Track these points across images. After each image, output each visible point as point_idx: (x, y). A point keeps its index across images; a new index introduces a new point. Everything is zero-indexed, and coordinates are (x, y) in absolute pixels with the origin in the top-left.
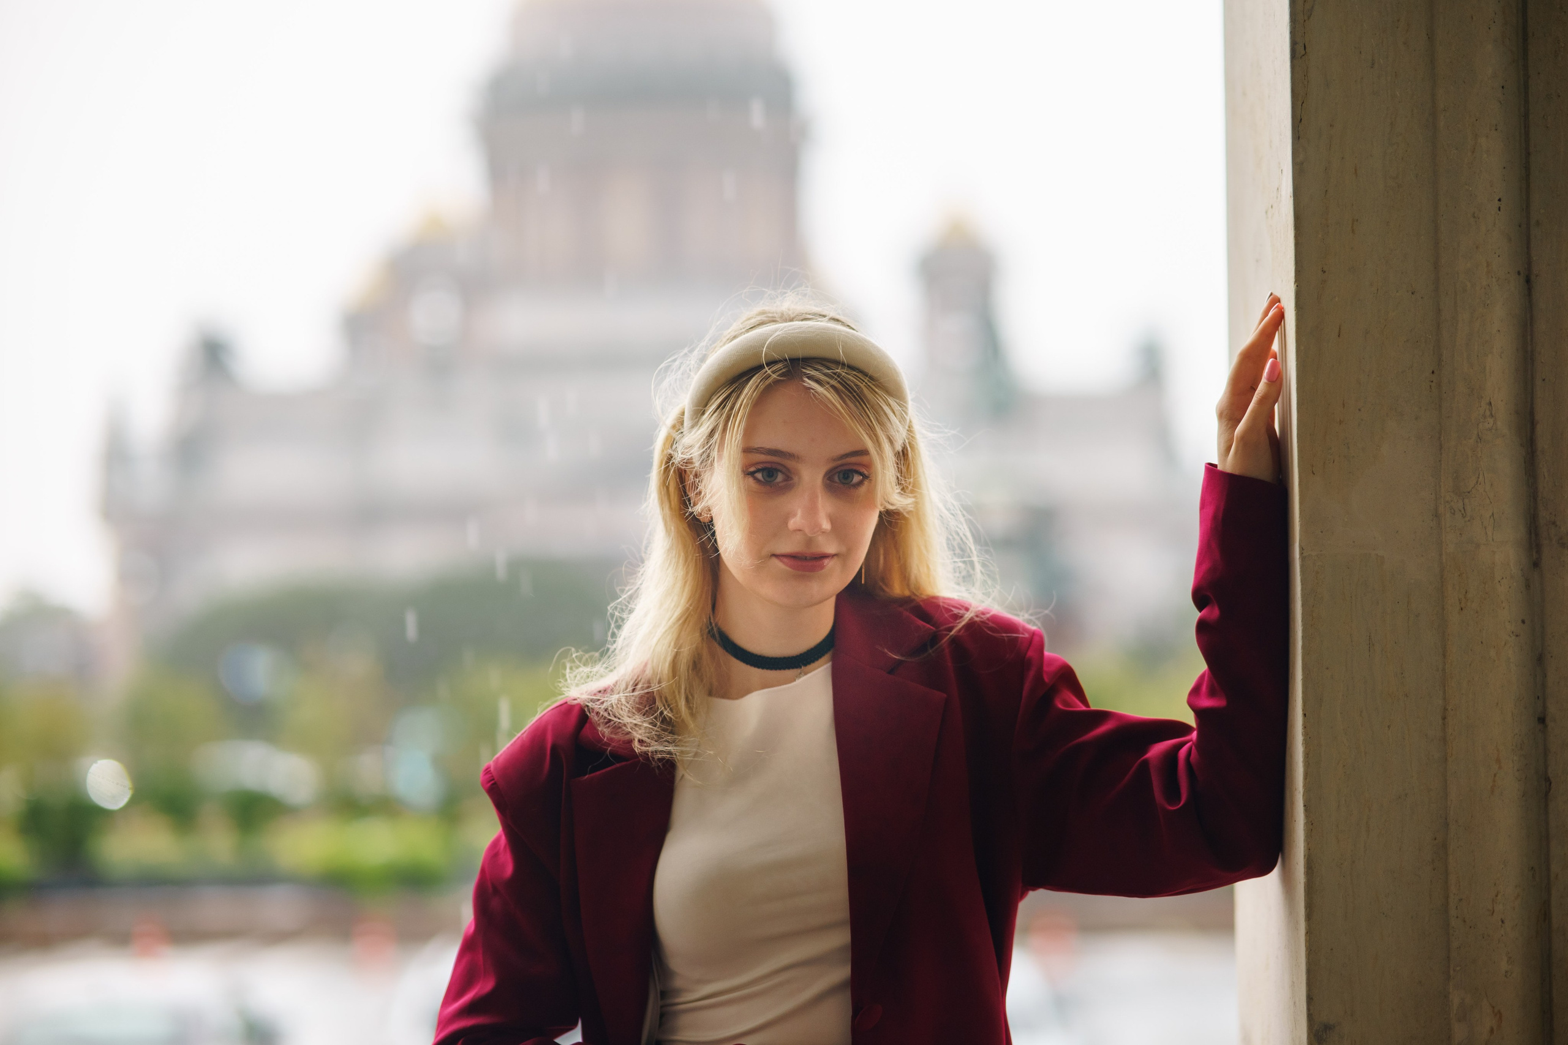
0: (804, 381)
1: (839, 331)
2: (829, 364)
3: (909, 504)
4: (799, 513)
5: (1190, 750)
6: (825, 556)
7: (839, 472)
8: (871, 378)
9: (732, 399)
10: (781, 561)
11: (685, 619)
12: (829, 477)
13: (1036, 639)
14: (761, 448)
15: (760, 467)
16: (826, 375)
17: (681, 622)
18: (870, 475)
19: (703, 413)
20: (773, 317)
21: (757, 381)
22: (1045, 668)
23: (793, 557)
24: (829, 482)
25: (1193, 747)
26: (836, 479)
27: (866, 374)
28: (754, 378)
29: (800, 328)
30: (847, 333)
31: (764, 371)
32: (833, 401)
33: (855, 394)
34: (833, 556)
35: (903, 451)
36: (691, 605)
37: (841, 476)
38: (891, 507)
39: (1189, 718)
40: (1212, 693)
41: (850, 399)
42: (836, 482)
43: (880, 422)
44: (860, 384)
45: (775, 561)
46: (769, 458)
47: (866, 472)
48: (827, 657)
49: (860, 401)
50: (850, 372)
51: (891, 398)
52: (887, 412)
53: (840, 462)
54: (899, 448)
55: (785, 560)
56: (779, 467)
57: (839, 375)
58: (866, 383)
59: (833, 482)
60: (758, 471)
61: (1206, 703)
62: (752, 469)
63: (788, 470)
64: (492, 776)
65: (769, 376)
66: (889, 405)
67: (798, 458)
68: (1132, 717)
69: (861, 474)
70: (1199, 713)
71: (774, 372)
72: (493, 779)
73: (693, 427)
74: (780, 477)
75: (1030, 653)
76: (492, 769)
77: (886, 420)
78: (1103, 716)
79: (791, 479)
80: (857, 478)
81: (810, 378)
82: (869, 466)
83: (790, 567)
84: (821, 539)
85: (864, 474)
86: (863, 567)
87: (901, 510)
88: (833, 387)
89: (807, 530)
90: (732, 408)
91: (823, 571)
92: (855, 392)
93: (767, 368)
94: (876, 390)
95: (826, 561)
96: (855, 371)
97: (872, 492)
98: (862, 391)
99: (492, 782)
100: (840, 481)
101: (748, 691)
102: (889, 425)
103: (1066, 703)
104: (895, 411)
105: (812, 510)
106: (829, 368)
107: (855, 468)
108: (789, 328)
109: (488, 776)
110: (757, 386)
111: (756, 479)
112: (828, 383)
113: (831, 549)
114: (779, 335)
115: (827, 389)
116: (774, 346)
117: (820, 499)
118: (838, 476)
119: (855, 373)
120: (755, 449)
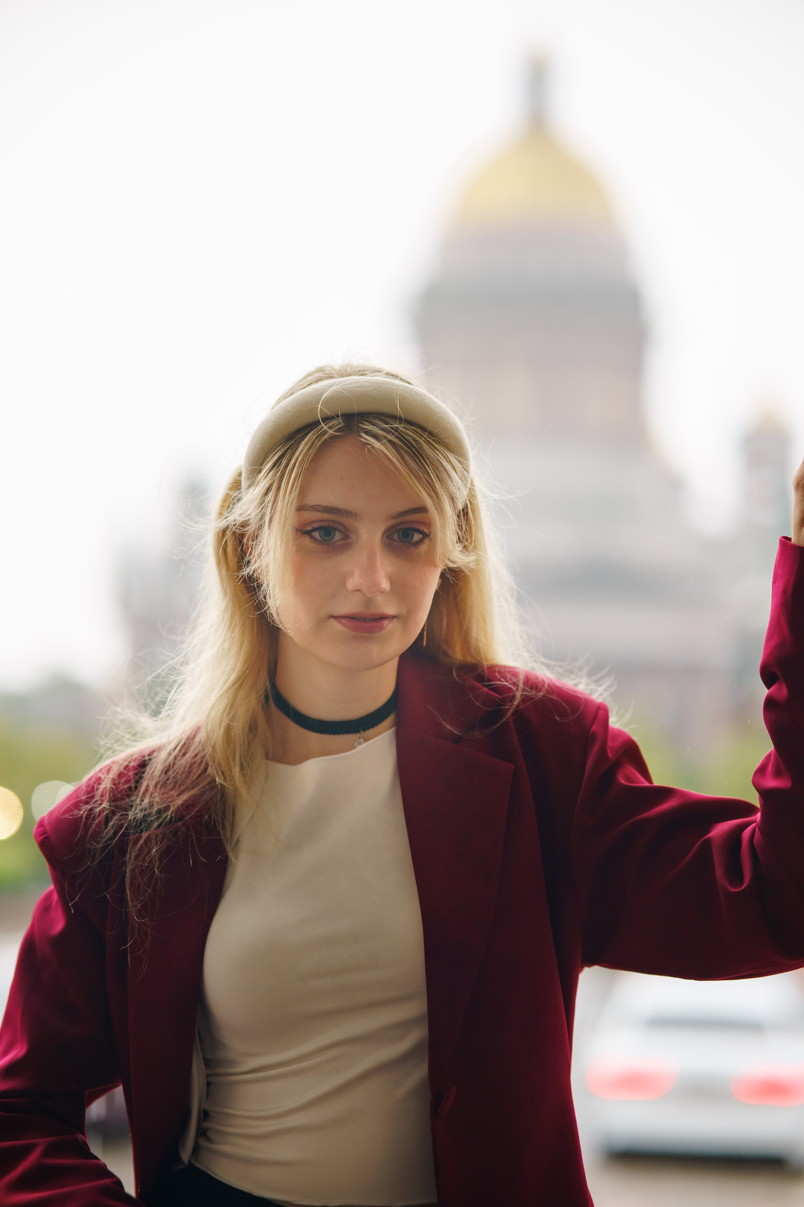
0: (361, 436)
1: (397, 386)
2: (387, 419)
3: (471, 562)
4: (357, 573)
5: (754, 831)
6: (384, 617)
7: (398, 531)
8: (431, 434)
9: (287, 456)
10: (341, 623)
11: (240, 683)
12: (389, 536)
13: (601, 712)
14: (318, 505)
15: (316, 525)
16: (383, 429)
17: (237, 686)
18: (430, 533)
19: (260, 472)
20: (330, 374)
21: (312, 438)
22: (610, 743)
23: (352, 618)
24: (387, 540)
25: (757, 828)
26: (396, 537)
27: (424, 430)
28: (310, 434)
29: (358, 382)
30: (406, 387)
31: (320, 427)
32: (391, 456)
33: (413, 449)
34: (393, 617)
35: (463, 510)
36: (247, 669)
37: (401, 534)
38: (451, 565)
39: (754, 798)
40: (777, 774)
41: (409, 455)
42: (396, 541)
43: (440, 479)
44: (418, 439)
45: (335, 624)
46: (326, 516)
47: (426, 531)
48: (389, 721)
49: (419, 456)
50: (408, 426)
51: (452, 454)
52: (447, 468)
53: (399, 520)
54: (460, 507)
55: (344, 621)
56: (336, 525)
57: (396, 430)
58: (425, 438)
59: (393, 540)
60: (315, 530)
61: (771, 783)
62: (309, 528)
63: (346, 528)
64: (45, 830)
65: (325, 432)
66: (449, 462)
67: (356, 515)
68: (696, 795)
69: (421, 532)
70: (764, 794)
71: (330, 428)
72: (46, 833)
73: (249, 487)
74: (338, 536)
75: (595, 728)
76: (46, 822)
77: (446, 476)
78: (666, 793)
79: (349, 537)
80: (417, 537)
81: (368, 433)
82: (428, 524)
83: (349, 628)
84: (380, 599)
85: (425, 533)
86: (425, 628)
87: (463, 568)
88: (390, 442)
89: (365, 590)
90: (287, 466)
91: (383, 632)
92: (414, 447)
93: (323, 425)
94: (436, 445)
95: (386, 622)
96: (413, 426)
97: (432, 550)
98: (421, 448)
99: (45, 836)
100: (400, 539)
101: (307, 757)
102: (449, 481)
103: (628, 779)
104: (456, 468)
105: (370, 569)
106: (387, 423)
107: (415, 526)
108: (346, 383)
109: (41, 829)
110: (313, 443)
111: (312, 537)
112: (385, 438)
113: (390, 609)
114: (335, 390)
115: (383, 444)
116: (329, 401)
117: (379, 557)
118: (398, 534)
119: (413, 428)
120: (311, 507)
